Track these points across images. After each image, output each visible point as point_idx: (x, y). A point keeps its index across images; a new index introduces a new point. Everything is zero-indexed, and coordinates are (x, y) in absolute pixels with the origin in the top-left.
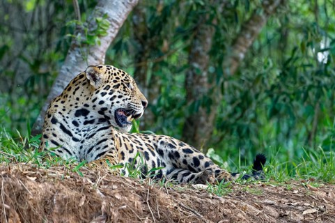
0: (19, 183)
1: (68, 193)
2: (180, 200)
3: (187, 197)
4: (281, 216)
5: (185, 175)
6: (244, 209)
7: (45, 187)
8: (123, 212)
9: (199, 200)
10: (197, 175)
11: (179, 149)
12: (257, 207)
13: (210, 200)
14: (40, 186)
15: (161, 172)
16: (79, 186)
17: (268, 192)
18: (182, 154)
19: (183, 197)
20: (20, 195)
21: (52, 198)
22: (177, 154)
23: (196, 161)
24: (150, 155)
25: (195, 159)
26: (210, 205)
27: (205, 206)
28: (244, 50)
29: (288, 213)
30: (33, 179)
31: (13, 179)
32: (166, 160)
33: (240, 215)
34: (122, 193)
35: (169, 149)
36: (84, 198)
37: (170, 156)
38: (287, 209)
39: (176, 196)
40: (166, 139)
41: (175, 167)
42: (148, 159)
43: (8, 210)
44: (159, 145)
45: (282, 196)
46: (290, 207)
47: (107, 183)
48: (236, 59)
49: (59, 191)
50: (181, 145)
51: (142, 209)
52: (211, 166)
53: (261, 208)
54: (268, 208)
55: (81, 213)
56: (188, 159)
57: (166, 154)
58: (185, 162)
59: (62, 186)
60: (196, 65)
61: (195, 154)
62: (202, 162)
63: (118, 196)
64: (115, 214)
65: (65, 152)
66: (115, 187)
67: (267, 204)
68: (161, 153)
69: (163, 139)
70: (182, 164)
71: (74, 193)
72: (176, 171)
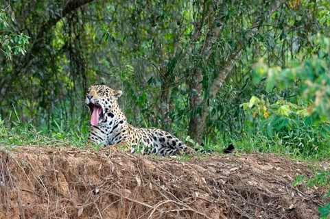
0: (64, 158)
1: (92, 162)
2: (159, 165)
3: (164, 163)
4: (217, 172)
5: (168, 151)
6: (196, 169)
7: (80, 159)
8: (123, 173)
9: (170, 164)
10: (174, 151)
11: (165, 136)
12: (204, 167)
13: (176, 165)
14: (76, 159)
15: (155, 150)
16: (99, 158)
17: (212, 159)
18: (166, 139)
19: (162, 163)
20: (65, 164)
21: (83, 166)
22: (164, 139)
23: (174, 143)
24: (150, 141)
25: (173, 141)
26: (176, 167)
27: (174, 168)
28: (222, 81)
29: (221, 170)
30: (73, 155)
31: (61, 156)
32: (158, 143)
33: (193, 172)
34: (123, 162)
35: (160, 137)
36: (101, 165)
37: (160, 140)
38: (221, 168)
39: (157, 163)
40: (158, 131)
41: (163, 146)
42: (149, 143)
43: (57, 173)
44: (154, 134)
45: (220, 161)
46: (223, 167)
47: (115, 156)
48: (218, 86)
49: (87, 161)
50: (166, 134)
51: (135, 170)
52: (182, 146)
53: (206, 168)
54: (210, 168)
55: (99, 173)
56: (169, 142)
57: (158, 139)
58: (168, 143)
59: (89, 159)
60: (194, 90)
61: (174, 139)
62: (177, 144)
63: (121, 164)
64: (119, 173)
65: (99, 139)
66: (119, 158)
67: (210, 166)
68: (155, 138)
69: (157, 131)
70: (167, 145)
71: (96, 162)
72: (163, 149)
